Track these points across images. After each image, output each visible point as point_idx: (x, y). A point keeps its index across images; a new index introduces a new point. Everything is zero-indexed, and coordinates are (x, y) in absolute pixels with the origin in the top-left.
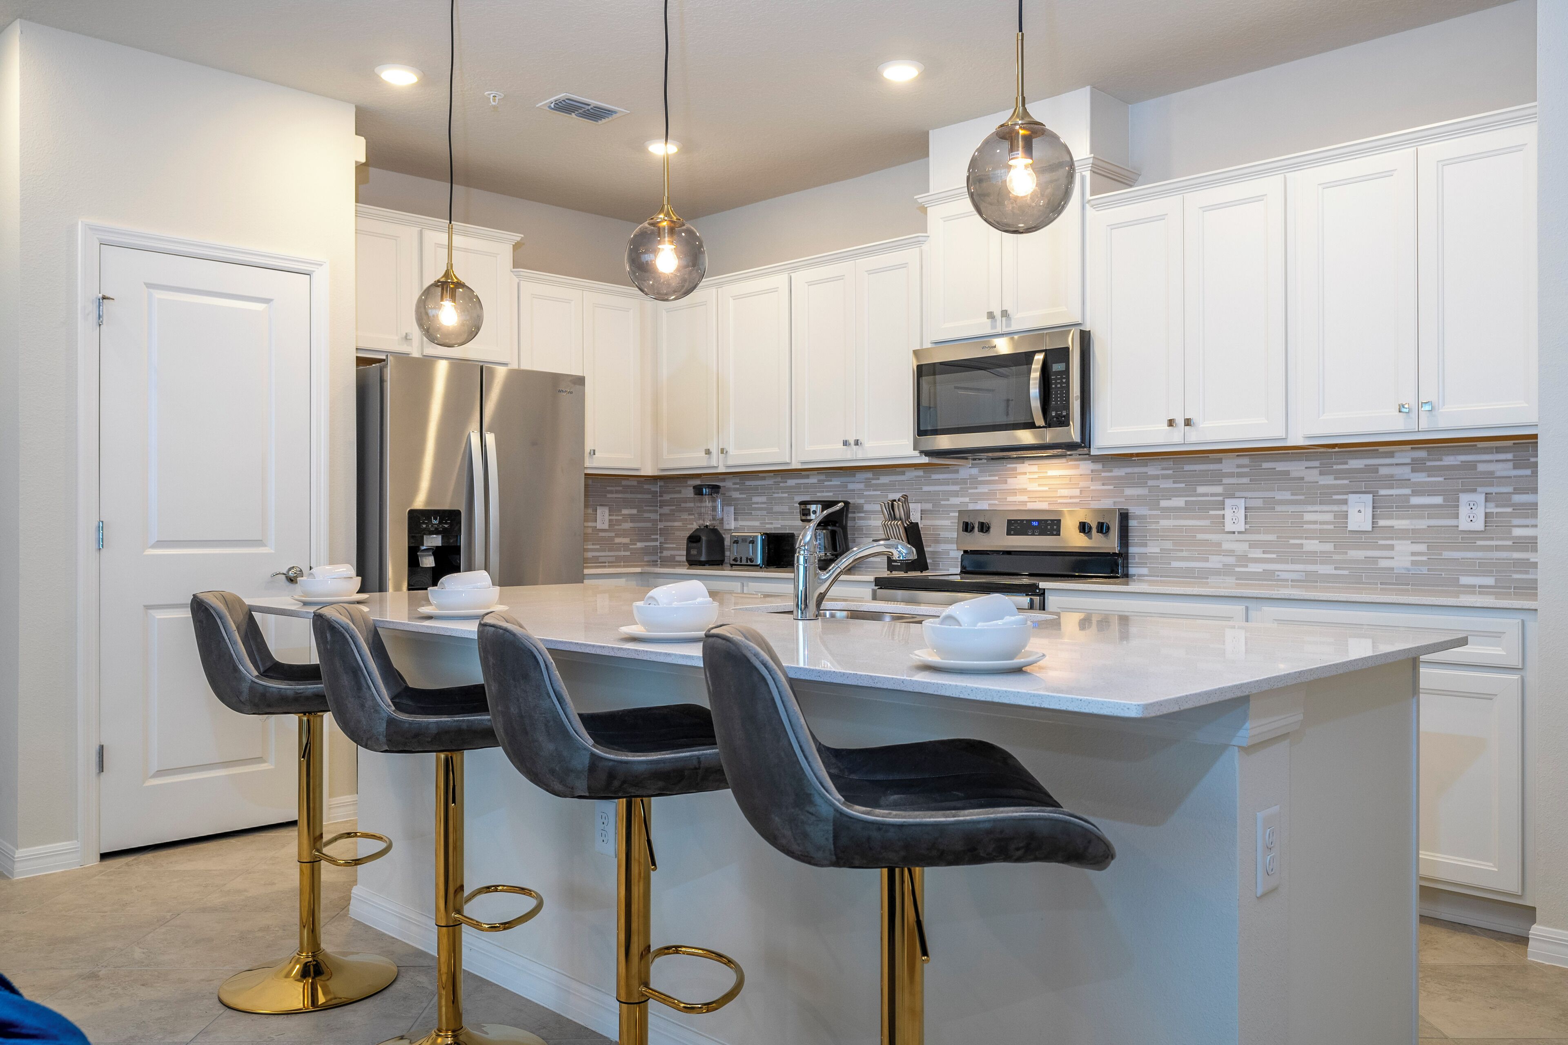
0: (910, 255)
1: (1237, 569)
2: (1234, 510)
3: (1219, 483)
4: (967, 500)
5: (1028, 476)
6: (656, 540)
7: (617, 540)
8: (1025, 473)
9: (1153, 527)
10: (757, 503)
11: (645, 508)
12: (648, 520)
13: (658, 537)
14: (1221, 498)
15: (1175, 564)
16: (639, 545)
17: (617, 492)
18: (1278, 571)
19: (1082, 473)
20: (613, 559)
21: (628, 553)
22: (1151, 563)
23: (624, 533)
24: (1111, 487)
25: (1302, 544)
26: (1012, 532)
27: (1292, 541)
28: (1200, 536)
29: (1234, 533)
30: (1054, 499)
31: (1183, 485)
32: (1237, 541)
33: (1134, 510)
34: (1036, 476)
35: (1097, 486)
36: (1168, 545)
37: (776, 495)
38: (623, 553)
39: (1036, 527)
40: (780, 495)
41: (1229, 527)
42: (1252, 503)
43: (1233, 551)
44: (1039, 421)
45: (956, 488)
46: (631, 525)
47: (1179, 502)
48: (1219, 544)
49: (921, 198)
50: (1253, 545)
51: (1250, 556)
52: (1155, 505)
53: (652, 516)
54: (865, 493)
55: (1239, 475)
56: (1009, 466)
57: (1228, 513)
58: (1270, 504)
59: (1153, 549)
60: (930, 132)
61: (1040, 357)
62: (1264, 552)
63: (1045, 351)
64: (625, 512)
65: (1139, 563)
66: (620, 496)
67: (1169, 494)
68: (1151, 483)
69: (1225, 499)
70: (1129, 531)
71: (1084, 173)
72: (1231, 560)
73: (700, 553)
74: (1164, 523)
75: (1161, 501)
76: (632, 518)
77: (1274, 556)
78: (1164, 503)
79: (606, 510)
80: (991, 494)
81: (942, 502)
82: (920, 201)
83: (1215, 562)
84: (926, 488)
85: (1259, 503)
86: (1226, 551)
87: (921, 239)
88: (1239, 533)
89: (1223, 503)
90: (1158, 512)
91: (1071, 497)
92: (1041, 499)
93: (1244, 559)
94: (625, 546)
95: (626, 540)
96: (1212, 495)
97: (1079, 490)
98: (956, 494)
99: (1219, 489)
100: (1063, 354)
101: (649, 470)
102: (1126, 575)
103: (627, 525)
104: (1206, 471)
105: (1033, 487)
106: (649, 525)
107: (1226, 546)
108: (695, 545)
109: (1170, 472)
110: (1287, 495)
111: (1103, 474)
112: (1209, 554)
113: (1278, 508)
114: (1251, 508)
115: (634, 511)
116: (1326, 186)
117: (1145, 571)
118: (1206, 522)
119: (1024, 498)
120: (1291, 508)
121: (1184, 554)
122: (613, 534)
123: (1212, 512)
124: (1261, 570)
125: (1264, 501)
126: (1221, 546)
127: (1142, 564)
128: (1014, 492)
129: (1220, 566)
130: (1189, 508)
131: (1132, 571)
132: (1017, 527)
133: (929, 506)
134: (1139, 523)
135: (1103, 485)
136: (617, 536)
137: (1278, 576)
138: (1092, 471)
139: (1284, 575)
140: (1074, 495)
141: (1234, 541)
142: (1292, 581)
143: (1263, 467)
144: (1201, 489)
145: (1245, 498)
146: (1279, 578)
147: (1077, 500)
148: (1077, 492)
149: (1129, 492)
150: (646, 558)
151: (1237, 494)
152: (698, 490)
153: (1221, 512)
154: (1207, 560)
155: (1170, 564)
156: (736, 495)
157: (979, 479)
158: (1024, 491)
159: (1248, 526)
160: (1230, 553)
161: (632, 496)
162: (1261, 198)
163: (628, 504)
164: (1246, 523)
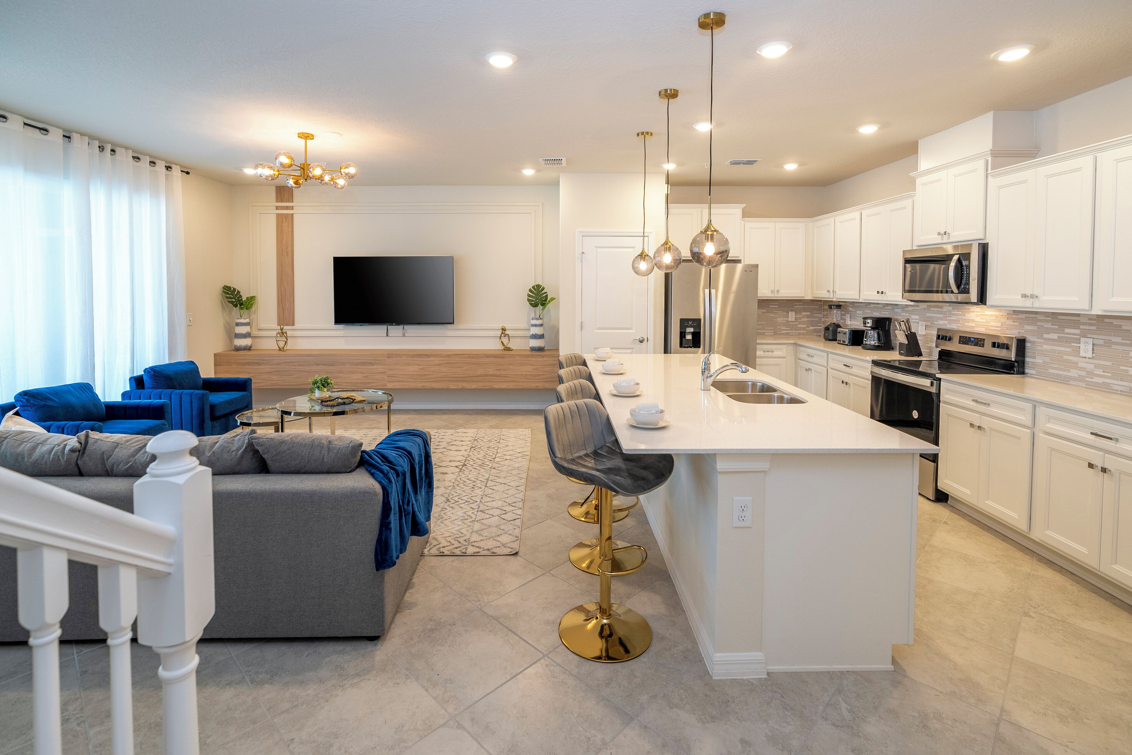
0: (908, 203)
1: (1087, 379)
2: (1085, 344)
3: (1078, 328)
4: (946, 322)
5: (976, 313)
6: (821, 326)
7: (799, 326)
8: (974, 312)
9: (1039, 348)
10: (858, 314)
11: (815, 312)
12: (817, 317)
13: (822, 325)
14: (1079, 337)
15: (1051, 371)
16: (811, 328)
17: (800, 305)
18: (1112, 384)
19: (1002, 314)
20: (797, 334)
21: (805, 332)
22: (1037, 368)
23: (803, 323)
24: (1018, 324)
25: (1128, 370)
26: (961, 343)
27: (1121, 368)
28: (1065, 357)
29: (1086, 358)
30: (988, 327)
31: (1057, 327)
32: (1087, 363)
33: (1029, 338)
34: (979, 314)
35: (1010, 322)
36: (1047, 359)
37: (866, 311)
38: (802, 332)
39: (973, 341)
40: (868, 311)
41: (1082, 354)
42: (1096, 342)
43: (1085, 368)
44: (955, 290)
45: (942, 316)
46: (807, 319)
47: (1055, 336)
48: (1077, 363)
49: (912, 174)
50: (1097, 366)
51: (1095, 372)
52: (1041, 337)
53: (819, 315)
54: (902, 314)
55: (1090, 325)
56: (966, 307)
57: (1082, 345)
58: (1108, 344)
59: (1039, 360)
60: (919, 141)
61: (956, 257)
62: (1104, 372)
63: (959, 254)
64: (803, 313)
65: (1031, 367)
66: (802, 307)
67: (1049, 331)
68: (1039, 323)
69: (1081, 338)
70: (1026, 349)
71: (987, 158)
72: (1083, 373)
73: (829, 336)
74: (1045, 347)
75: (1044, 334)
76: (808, 317)
77: (1110, 375)
78: (1046, 336)
79: (794, 313)
80: (957, 321)
81: (935, 322)
82: (912, 176)
83: (1074, 373)
84: (928, 315)
85: (1101, 342)
86: (1081, 368)
87: (912, 195)
88: (1089, 358)
89: (1079, 339)
90: (1043, 341)
91: (996, 327)
92: (982, 326)
93: (1090, 374)
94: (804, 329)
95: (805, 326)
96: (1074, 334)
97: (1000, 323)
98: (941, 319)
99: (1077, 331)
100: (967, 256)
101: (809, 297)
102: (1023, 373)
103: (806, 319)
104: (1071, 320)
105: (978, 319)
106: (817, 319)
107: (1081, 365)
108: (827, 331)
109: (1050, 319)
110: (1119, 340)
111: (1014, 316)
112: (1071, 368)
113: (1114, 347)
114: (1097, 345)
115: (809, 313)
116: (1118, 161)
117: (1033, 372)
118: (1069, 350)
119: (973, 325)
120: (1121, 348)
121: (1056, 366)
122: (797, 323)
123: (1073, 344)
124: (1101, 382)
125: (1104, 341)
126: (1078, 365)
127: (1033, 368)
128: (968, 321)
129: (1077, 376)
130: (1060, 340)
131: (1027, 371)
132: (965, 340)
133: (929, 324)
134: (1032, 345)
135: (1013, 322)
136: (799, 324)
137: (1112, 387)
138: (1008, 314)
139: (1115, 387)
140: (998, 326)
141: (1085, 362)
142: (1120, 391)
143: (1105, 321)
144: (1067, 330)
145: (1093, 338)
146: (1112, 388)
147: (1000, 329)
148: (1000, 325)
149: (1027, 327)
150: (815, 334)
151: (1089, 336)
152: (830, 307)
153: (1078, 345)
154: (1069, 371)
155: (1048, 370)
156: (851, 309)
157: (952, 312)
158: (973, 321)
159: (1094, 355)
160: (1083, 369)
161: (808, 307)
162: (1080, 169)
163: (805, 310)
164: (1093, 353)
